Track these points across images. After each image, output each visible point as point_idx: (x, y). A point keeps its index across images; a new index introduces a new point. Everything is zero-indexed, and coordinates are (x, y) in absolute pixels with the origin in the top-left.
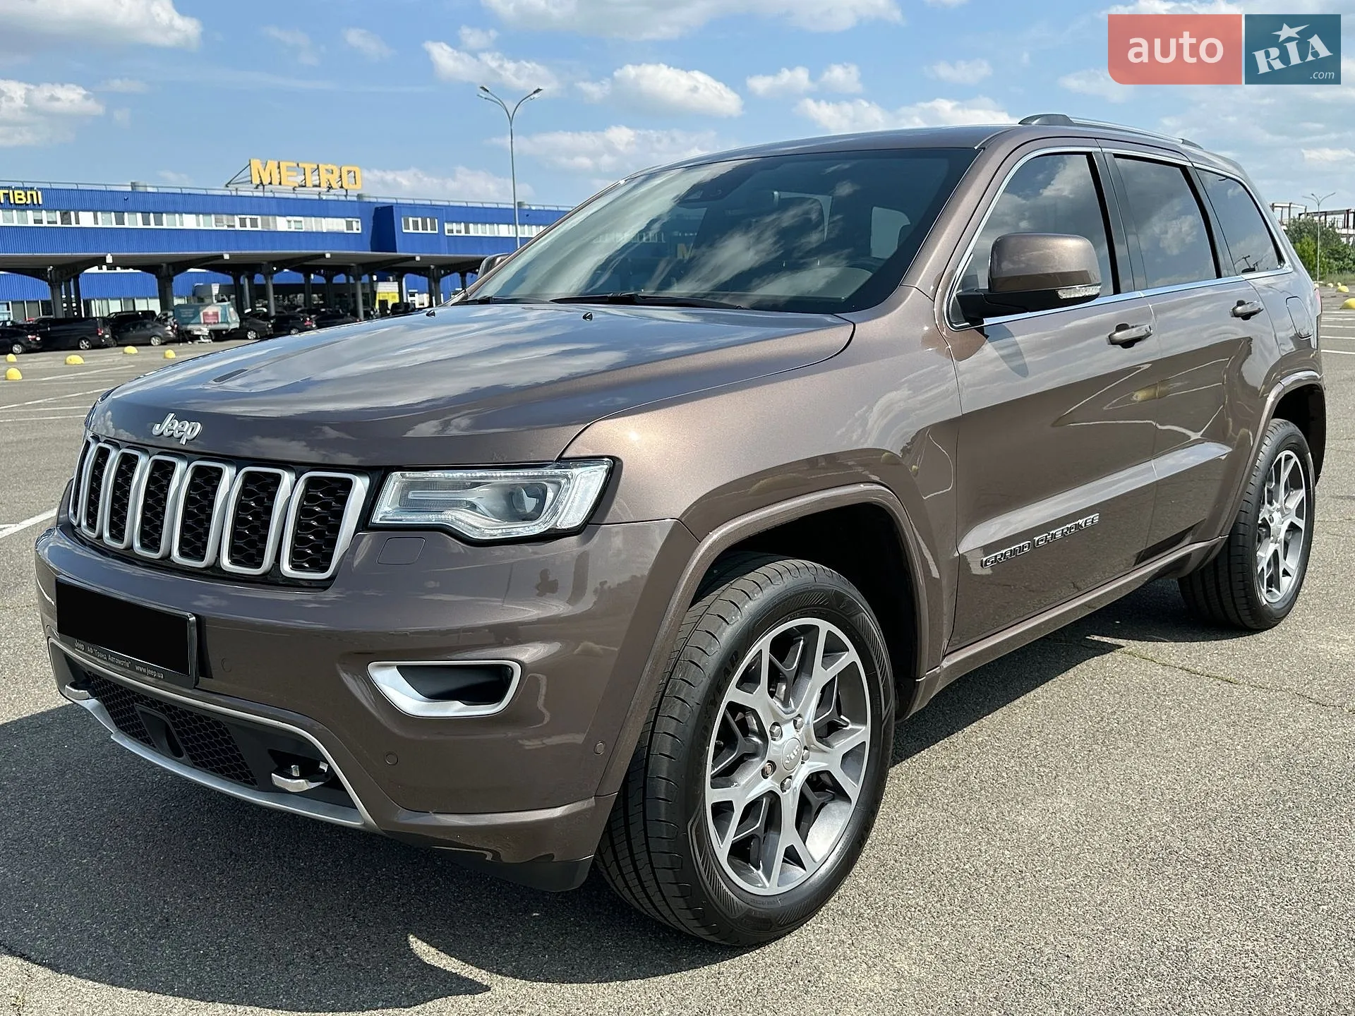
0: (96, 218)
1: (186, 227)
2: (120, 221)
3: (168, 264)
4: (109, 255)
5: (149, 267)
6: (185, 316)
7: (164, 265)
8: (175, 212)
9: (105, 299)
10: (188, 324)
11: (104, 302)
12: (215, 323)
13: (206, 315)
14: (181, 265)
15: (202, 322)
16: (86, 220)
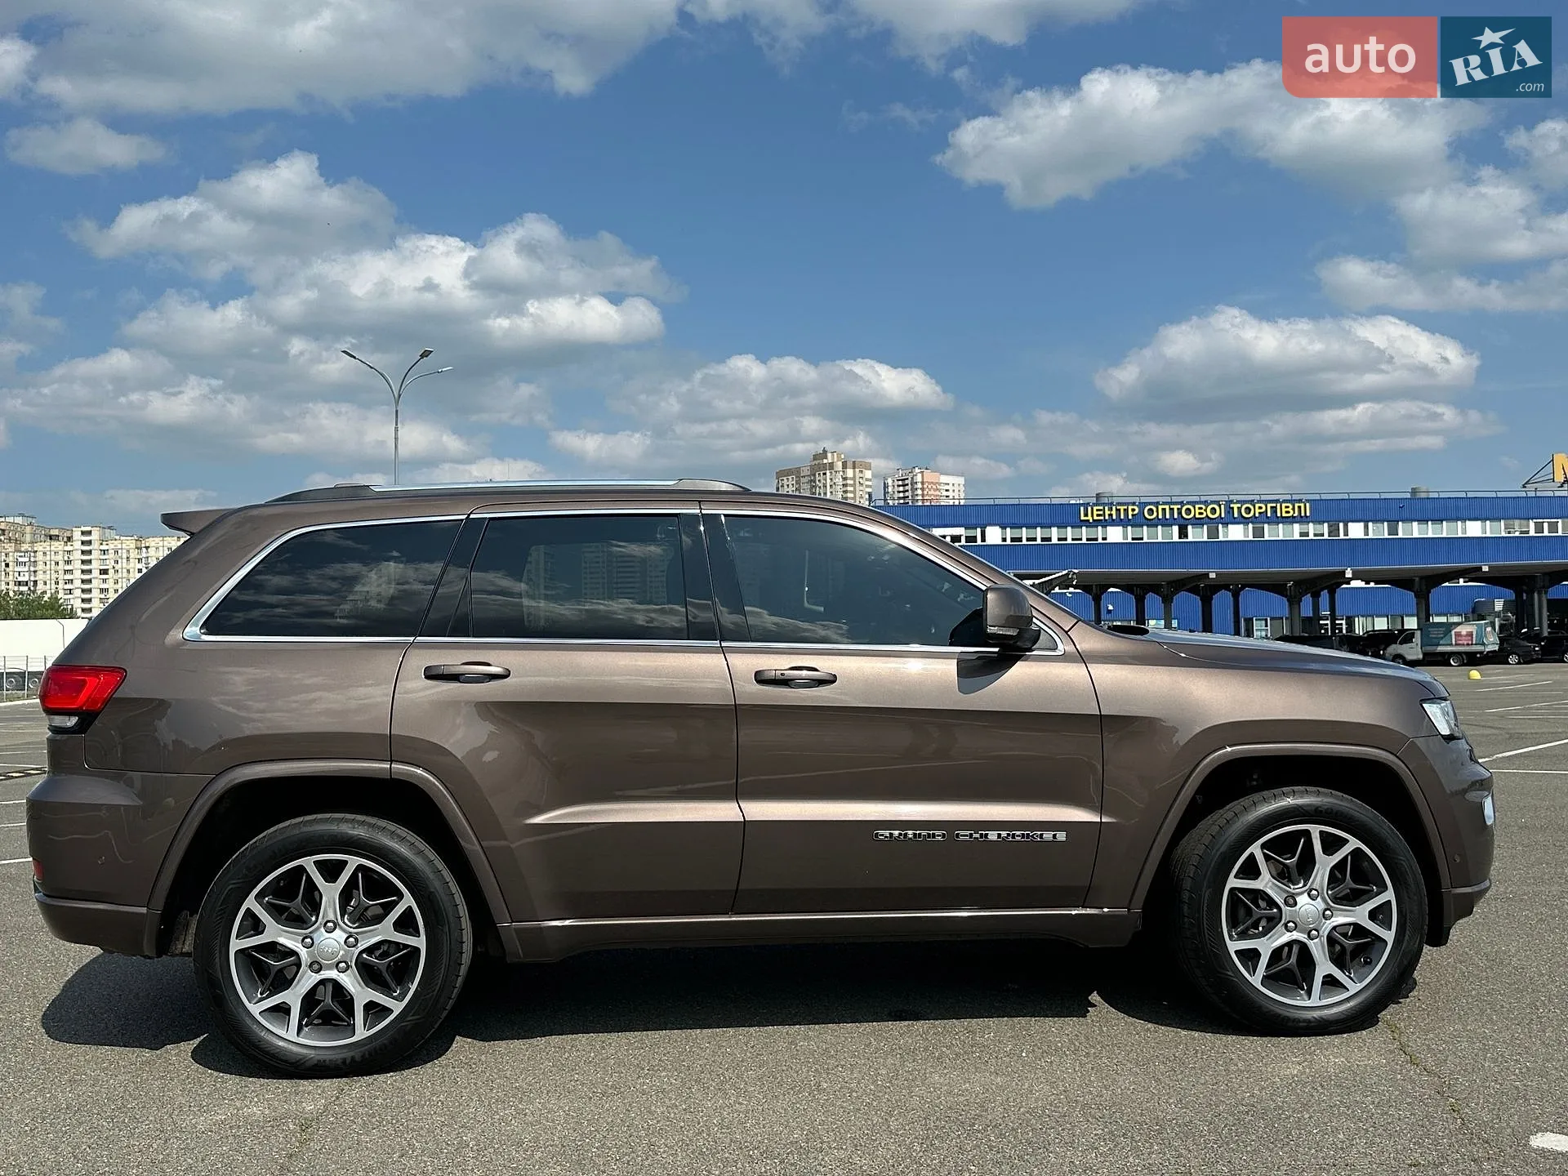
0: (1366, 527)
1: (1469, 534)
2: (1393, 530)
3: (1421, 578)
4: (1349, 569)
5: (1402, 582)
6: (1434, 636)
7: (1417, 579)
8: (1457, 520)
9: (1370, 616)
10: (1438, 645)
11: (1369, 619)
12: (1468, 644)
13: (1458, 635)
14: (1436, 579)
15: (1454, 643)
16: (1356, 531)
